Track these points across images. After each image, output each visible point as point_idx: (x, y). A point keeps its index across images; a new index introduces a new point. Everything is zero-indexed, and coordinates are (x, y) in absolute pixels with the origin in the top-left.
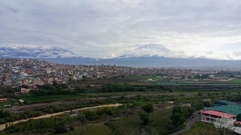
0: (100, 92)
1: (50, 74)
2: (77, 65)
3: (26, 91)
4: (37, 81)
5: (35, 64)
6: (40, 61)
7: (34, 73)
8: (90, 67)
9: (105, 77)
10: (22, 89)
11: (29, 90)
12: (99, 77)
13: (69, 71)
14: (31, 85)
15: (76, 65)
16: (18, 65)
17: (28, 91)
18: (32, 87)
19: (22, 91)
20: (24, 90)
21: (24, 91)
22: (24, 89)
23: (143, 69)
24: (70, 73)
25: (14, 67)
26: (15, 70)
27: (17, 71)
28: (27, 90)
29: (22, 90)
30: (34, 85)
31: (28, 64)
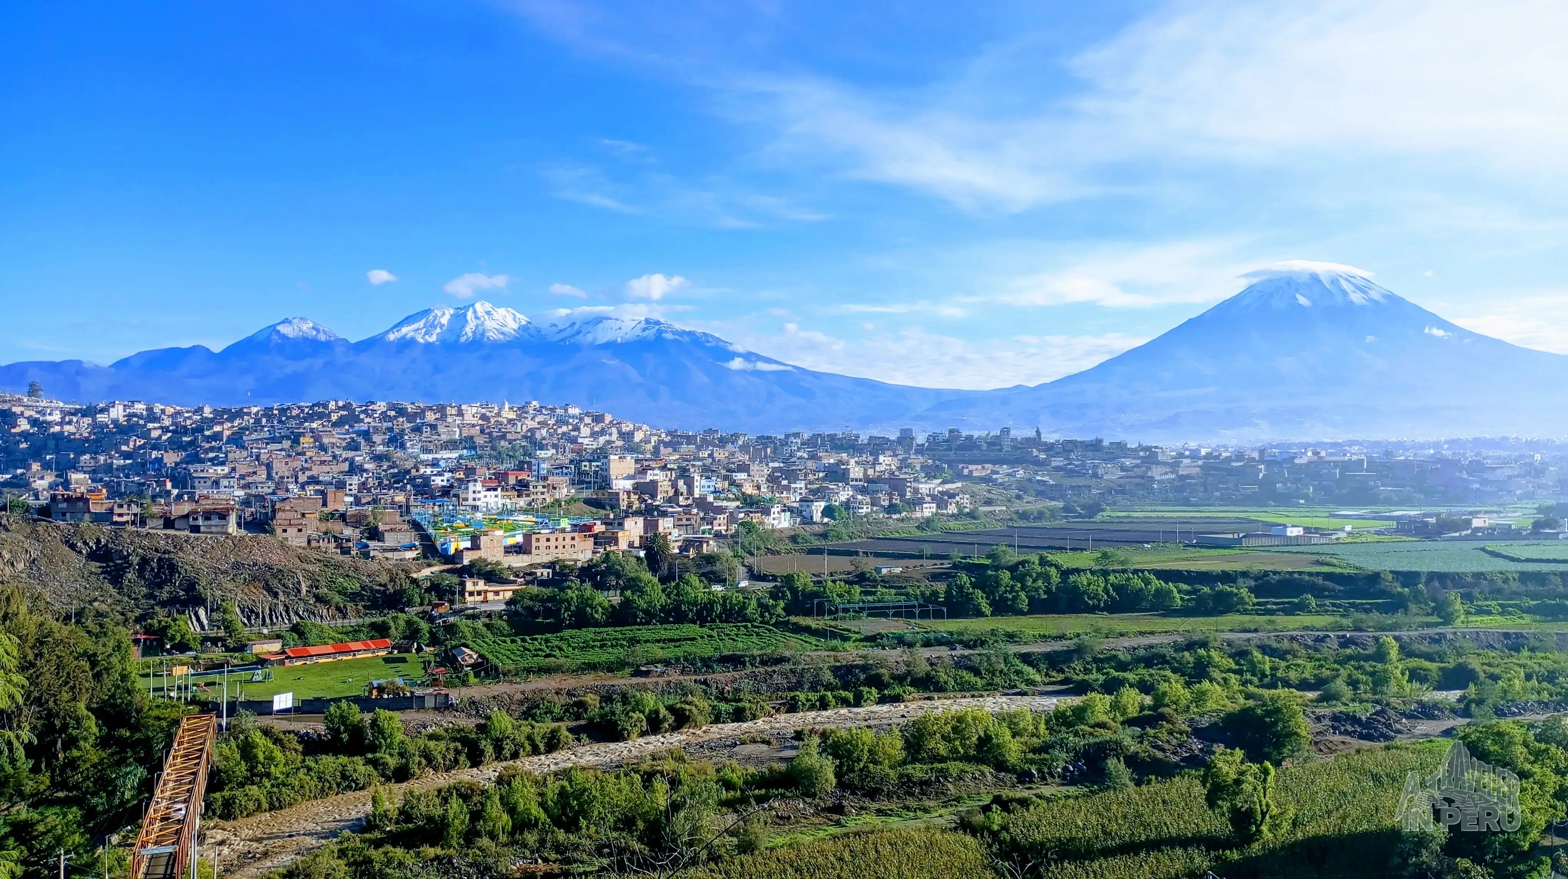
0: (938, 615)
1: (628, 493)
2: (796, 435)
3: (490, 596)
4: (553, 538)
5: (544, 432)
6: (573, 417)
7: (540, 489)
8: (877, 446)
9: (972, 515)
10: (469, 586)
11: (509, 595)
12: (929, 510)
13: (740, 476)
14: (519, 562)
15: (787, 436)
16: (451, 445)
17: (501, 597)
18: (529, 575)
19: (469, 599)
20: (479, 593)
21: (480, 598)
22: (481, 585)
23: (1239, 456)
24: (749, 489)
25: (430, 452)
26: (436, 471)
27: (447, 475)
28: (497, 593)
29: (471, 594)
30: (538, 560)
31: (509, 436)
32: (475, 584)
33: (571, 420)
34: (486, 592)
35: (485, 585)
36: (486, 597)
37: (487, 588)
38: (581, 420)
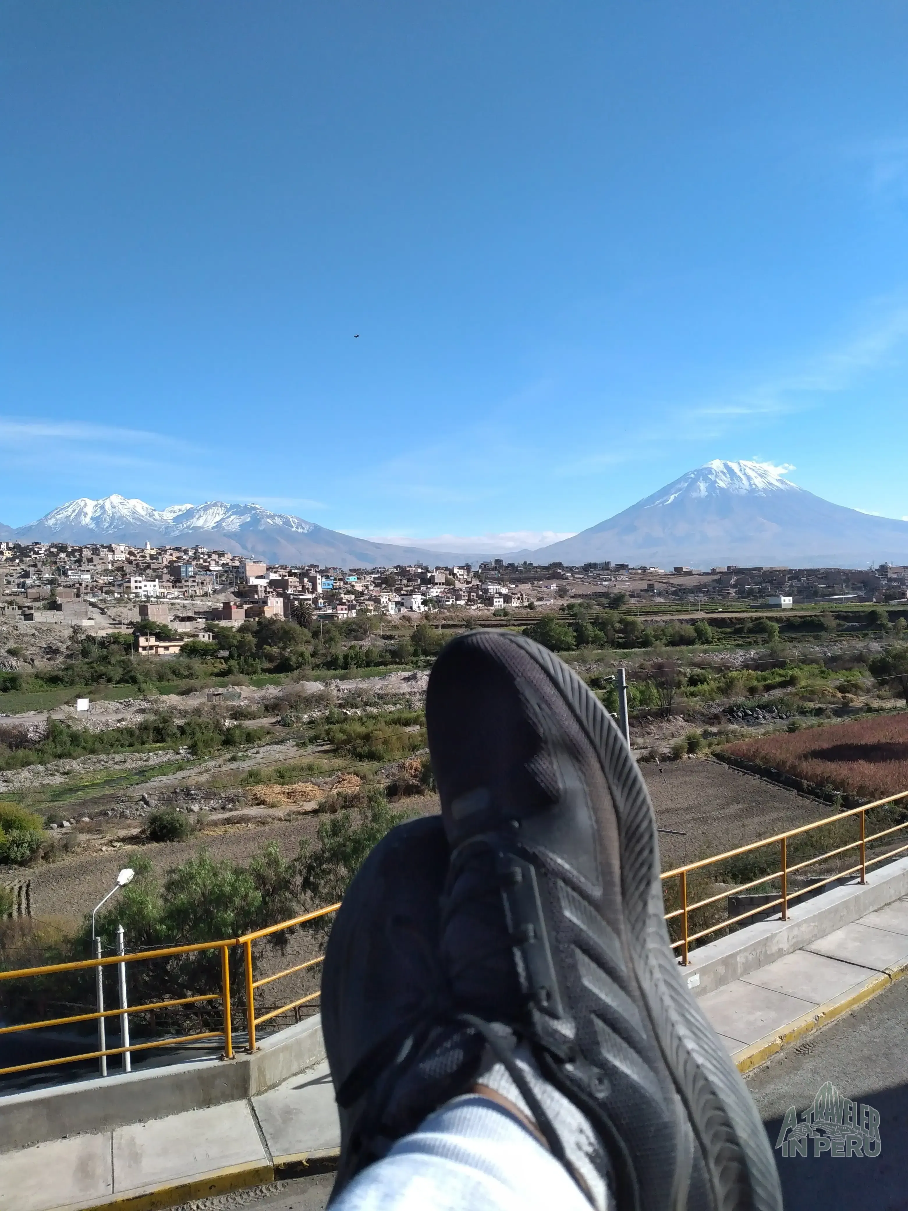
3: (161, 651)
7: (190, 583)
10: (142, 641)
11: (177, 650)
14: (183, 628)
17: (170, 652)
18: (192, 636)
19: (142, 653)
20: (151, 648)
21: (152, 653)
22: (153, 641)
24: (359, 589)
28: (166, 648)
29: (144, 648)
30: (199, 627)
31: (153, 566)
32: (147, 640)
33: (202, 556)
34: (157, 647)
35: (156, 641)
36: (157, 652)
37: (158, 643)
38: (209, 556)
